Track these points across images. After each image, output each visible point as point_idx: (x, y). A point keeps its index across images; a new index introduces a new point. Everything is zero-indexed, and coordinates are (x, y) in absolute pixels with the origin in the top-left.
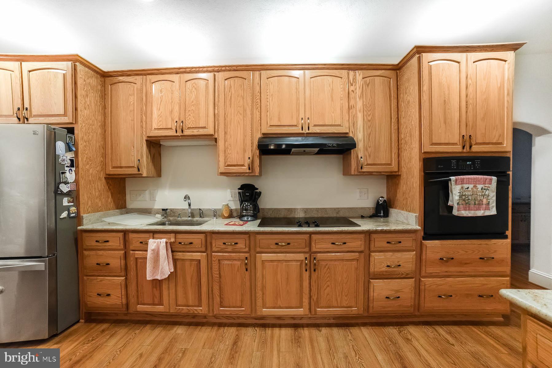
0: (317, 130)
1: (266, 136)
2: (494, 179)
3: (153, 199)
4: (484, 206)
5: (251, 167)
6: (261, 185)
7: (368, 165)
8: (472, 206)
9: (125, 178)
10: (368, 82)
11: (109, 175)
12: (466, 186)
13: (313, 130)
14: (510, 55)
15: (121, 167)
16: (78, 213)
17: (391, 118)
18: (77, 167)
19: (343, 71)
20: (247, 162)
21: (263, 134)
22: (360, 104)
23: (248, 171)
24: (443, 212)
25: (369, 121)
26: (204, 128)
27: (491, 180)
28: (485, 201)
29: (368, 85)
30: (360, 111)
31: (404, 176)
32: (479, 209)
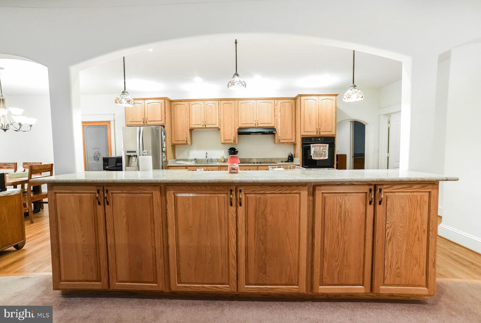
0: (261, 125)
1: (240, 128)
2: (328, 145)
3: (188, 154)
4: (323, 155)
5: (234, 141)
6: (237, 148)
7: (282, 139)
8: (319, 155)
9: (175, 145)
10: (283, 105)
11: (173, 144)
12: (316, 148)
13: (260, 125)
14: (334, 97)
15: (179, 141)
16: (167, 159)
17: (292, 120)
18: (166, 141)
19: (273, 100)
20: (233, 139)
21: (239, 127)
22: (279, 114)
23: (233, 142)
24: (309, 158)
25: (283, 121)
26: (215, 124)
27: (326, 145)
28: (324, 154)
29: (283, 106)
30: (279, 117)
31: (297, 144)
32: (321, 157)
